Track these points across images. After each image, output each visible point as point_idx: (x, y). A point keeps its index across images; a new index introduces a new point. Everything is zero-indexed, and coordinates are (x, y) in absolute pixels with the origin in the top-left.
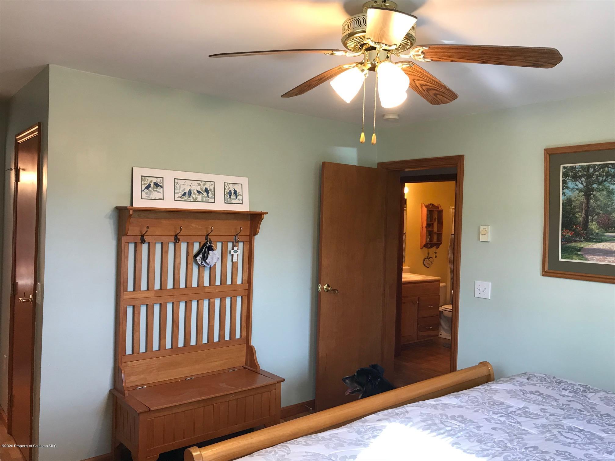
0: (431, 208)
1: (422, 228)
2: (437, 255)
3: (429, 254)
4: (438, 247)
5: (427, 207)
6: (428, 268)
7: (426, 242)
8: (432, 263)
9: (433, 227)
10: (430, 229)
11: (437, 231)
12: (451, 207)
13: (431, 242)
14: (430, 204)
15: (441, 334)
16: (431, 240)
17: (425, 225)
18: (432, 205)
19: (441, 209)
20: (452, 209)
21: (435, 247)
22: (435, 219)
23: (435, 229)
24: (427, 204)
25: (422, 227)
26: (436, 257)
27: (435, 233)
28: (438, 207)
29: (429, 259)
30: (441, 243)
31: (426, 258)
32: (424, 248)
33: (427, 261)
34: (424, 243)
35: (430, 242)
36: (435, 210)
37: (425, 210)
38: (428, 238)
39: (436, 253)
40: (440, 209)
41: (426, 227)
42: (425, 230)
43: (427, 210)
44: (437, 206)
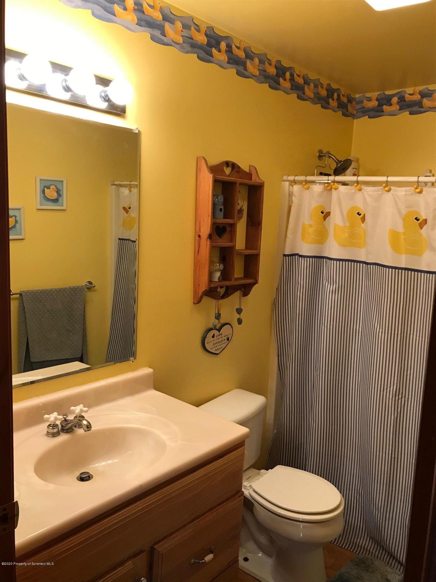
0: (229, 176)
1: (197, 238)
2: (242, 316)
3: (218, 317)
4: (246, 293)
5: (215, 169)
6: (218, 354)
7: (210, 281)
8: (228, 339)
9: (232, 237)
10: (223, 242)
11: (247, 248)
12: (285, 178)
13: (227, 283)
14: (227, 164)
15: (246, 559)
16: (226, 275)
17: (206, 229)
18: (233, 166)
19: (260, 181)
20: (287, 183)
21: (238, 294)
22: (240, 211)
23: (240, 243)
24: (215, 161)
25: (199, 236)
26: (240, 321)
27: (239, 253)
28: (249, 175)
29: (219, 330)
30: (256, 282)
31: (211, 329)
32: (206, 299)
33: (213, 337)
34: (204, 287)
35: (221, 283)
36: (241, 184)
37: (208, 179)
38: (219, 270)
39: (239, 311)
40: (255, 180)
41: (210, 237)
42: (206, 245)
43: (216, 181)
44: (247, 169)
